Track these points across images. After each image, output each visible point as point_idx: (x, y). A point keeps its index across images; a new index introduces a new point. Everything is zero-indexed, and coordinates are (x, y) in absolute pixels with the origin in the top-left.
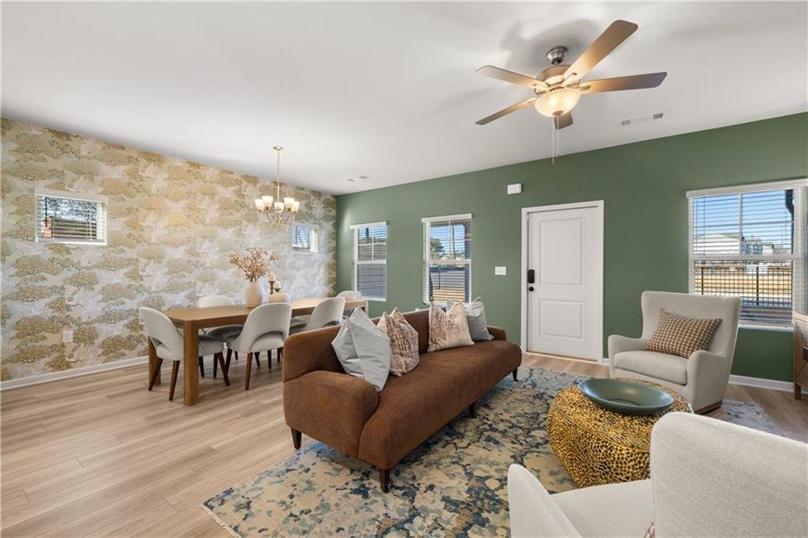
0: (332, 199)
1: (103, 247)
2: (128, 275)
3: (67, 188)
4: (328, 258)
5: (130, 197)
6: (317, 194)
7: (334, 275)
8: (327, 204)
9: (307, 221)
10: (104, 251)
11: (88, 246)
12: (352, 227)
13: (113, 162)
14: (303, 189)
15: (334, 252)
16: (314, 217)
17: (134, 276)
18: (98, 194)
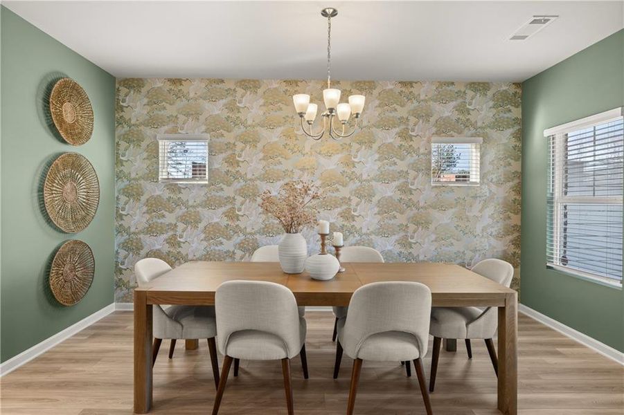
0: (512, 90)
1: (205, 185)
2: (226, 214)
3: (180, 131)
4: (503, 192)
5: (228, 131)
6: (480, 86)
7: (516, 220)
8: (502, 100)
9: (460, 132)
10: (206, 190)
11: (193, 185)
12: (547, 133)
13: (213, 99)
14: (453, 83)
15: (516, 181)
16: (474, 125)
17: (232, 215)
18: (203, 132)
